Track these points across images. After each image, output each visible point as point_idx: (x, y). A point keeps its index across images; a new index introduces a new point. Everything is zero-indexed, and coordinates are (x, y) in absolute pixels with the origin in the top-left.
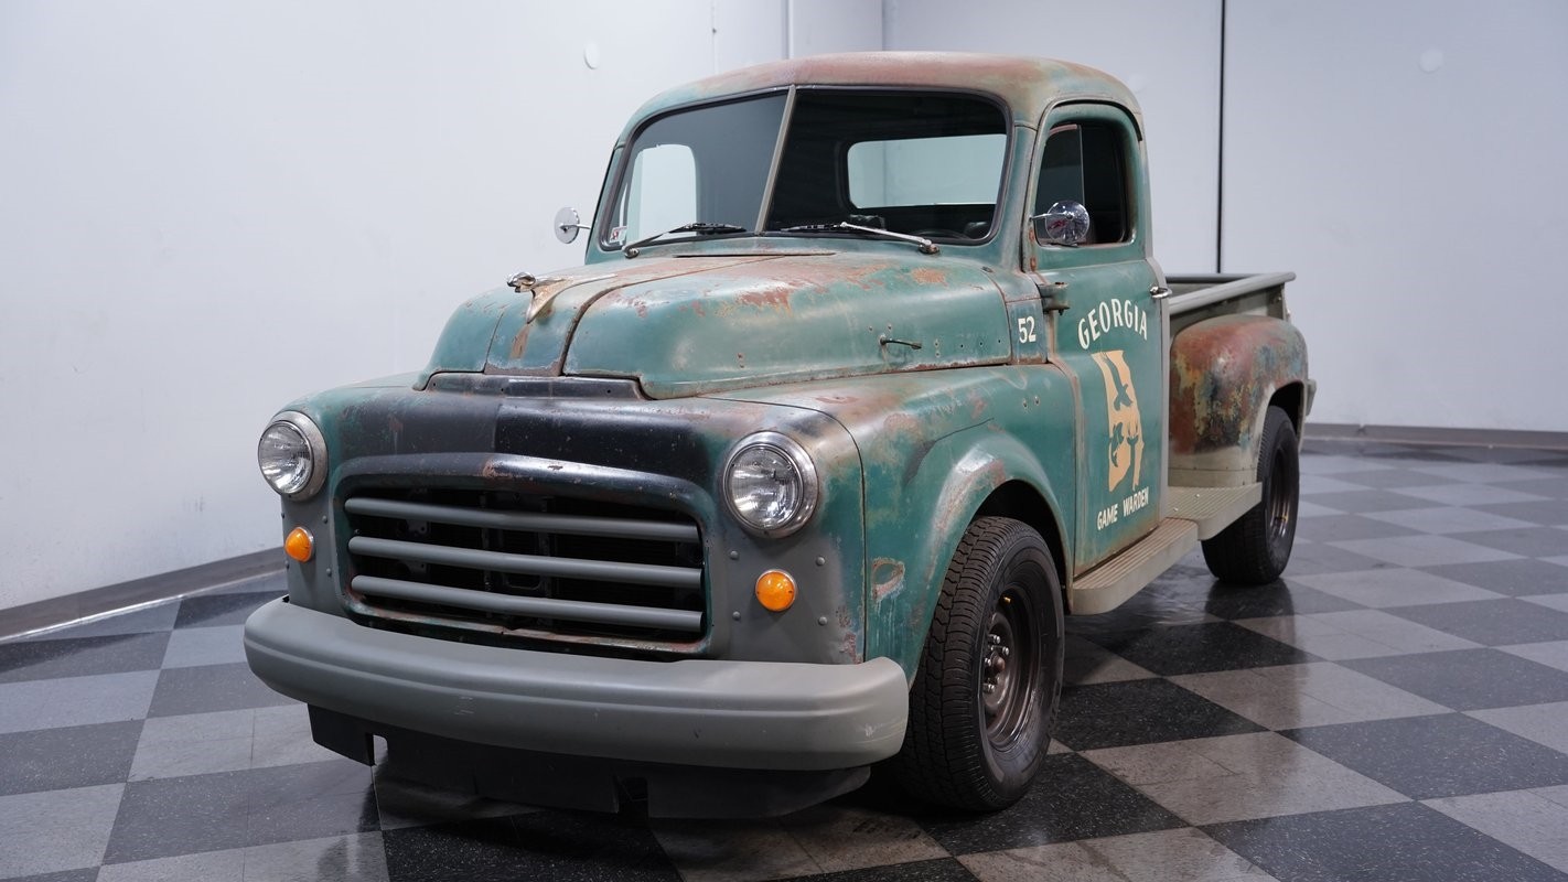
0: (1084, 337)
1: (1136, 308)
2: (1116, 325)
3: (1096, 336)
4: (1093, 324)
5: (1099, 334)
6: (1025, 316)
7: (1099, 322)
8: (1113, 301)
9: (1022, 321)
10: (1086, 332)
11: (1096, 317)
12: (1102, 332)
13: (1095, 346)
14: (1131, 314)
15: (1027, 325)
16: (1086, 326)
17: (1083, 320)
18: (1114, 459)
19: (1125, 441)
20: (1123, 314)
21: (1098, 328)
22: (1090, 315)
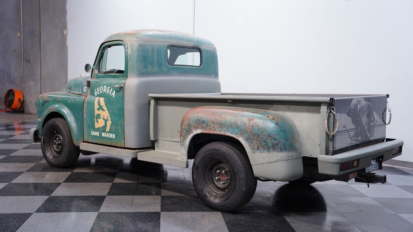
0: (96, 93)
1: (112, 89)
2: (104, 92)
3: (98, 93)
4: (98, 91)
5: (99, 93)
6: (85, 87)
7: (99, 90)
8: (105, 86)
9: (84, 87)
10: (96, 92)
11: (99, 89)
12: (100, 93)
13: (98, 96)
14: (109, 90)
15: (85, 88)
16: (96, 91)
17: (96, 89)
18: (97, 121)
19: (102, 119)
20: (106, 90)
21: (99, 92)
22: (98, 89)
